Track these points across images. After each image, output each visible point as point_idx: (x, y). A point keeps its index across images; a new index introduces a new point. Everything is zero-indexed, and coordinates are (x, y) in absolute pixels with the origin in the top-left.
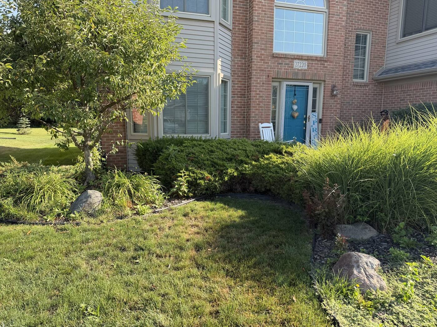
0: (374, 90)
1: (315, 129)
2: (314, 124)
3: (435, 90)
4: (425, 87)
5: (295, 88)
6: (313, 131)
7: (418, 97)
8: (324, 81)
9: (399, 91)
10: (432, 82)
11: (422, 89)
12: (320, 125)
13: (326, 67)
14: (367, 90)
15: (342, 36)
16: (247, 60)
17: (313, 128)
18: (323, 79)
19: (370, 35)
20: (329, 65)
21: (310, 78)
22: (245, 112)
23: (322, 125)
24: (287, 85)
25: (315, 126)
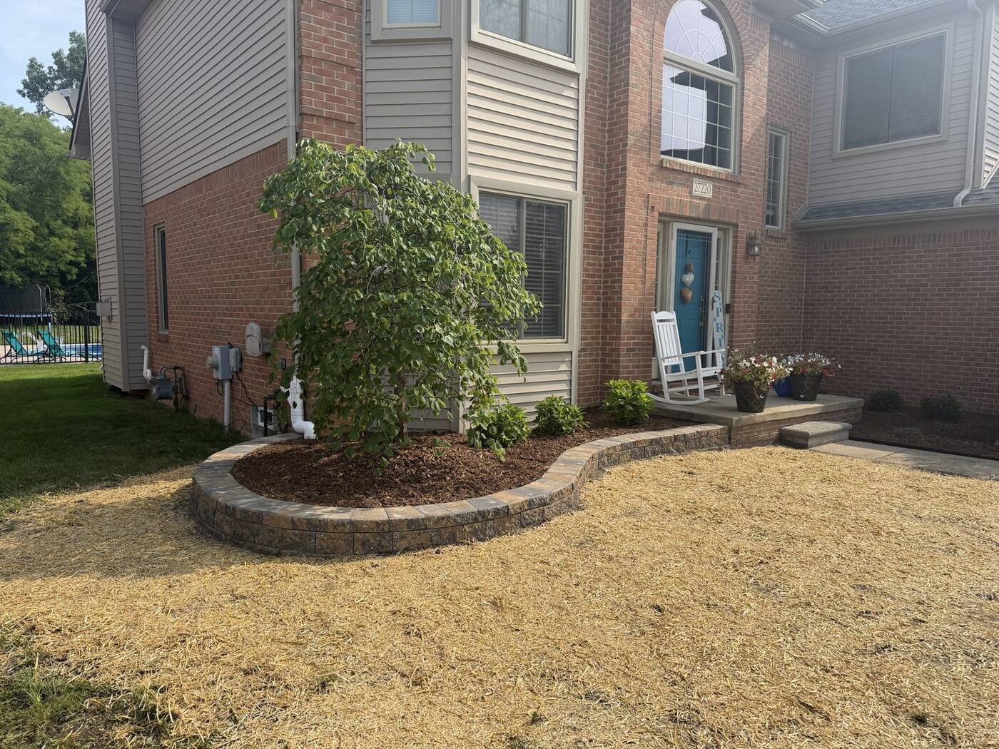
0: (794, 248)
1: (719, 325)
2: (718, 316)
3: (920, 252)
4: (899, 244)
5: (687, 237)
6: (718, 331)
7: (886, 263)
8: (736, 226)
9: (842, 251)
10: (914, 237)
11: (892, 249)
12: (727, 316)
13: (739, 197)
14: (783, 246)
15: (761, 136)
16: (605, 170)
17: (717, 324)
18: (735, 221)
19: (786, 138)
20: (743, 192)
21: (715, 218)
22: (599, 288)
23: (732, 317)
24: (678, 230)
25: (720, 320)
